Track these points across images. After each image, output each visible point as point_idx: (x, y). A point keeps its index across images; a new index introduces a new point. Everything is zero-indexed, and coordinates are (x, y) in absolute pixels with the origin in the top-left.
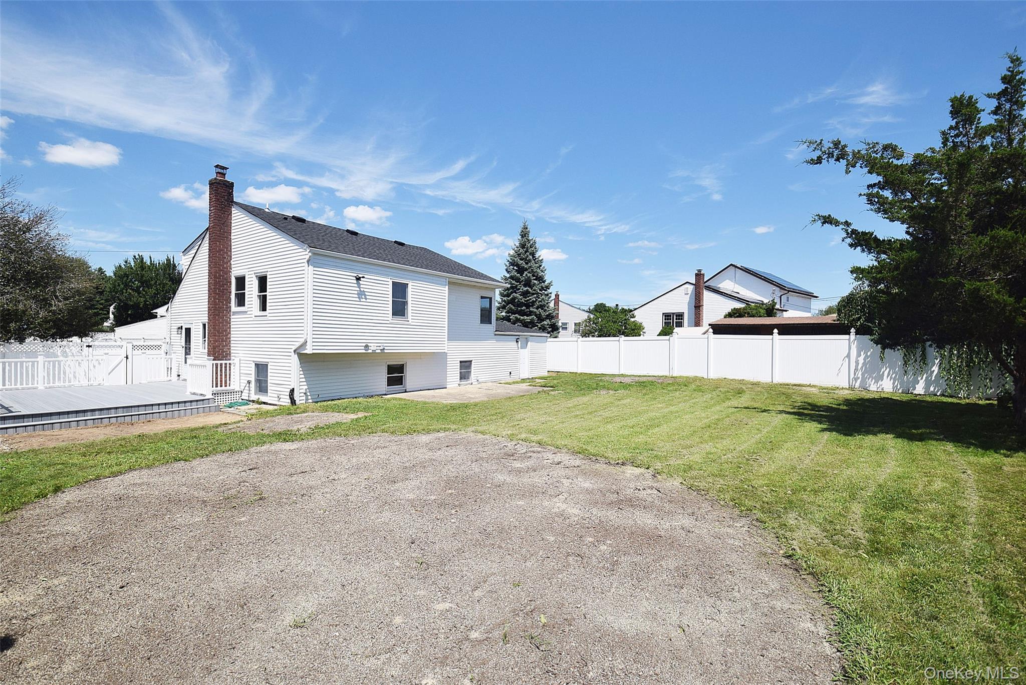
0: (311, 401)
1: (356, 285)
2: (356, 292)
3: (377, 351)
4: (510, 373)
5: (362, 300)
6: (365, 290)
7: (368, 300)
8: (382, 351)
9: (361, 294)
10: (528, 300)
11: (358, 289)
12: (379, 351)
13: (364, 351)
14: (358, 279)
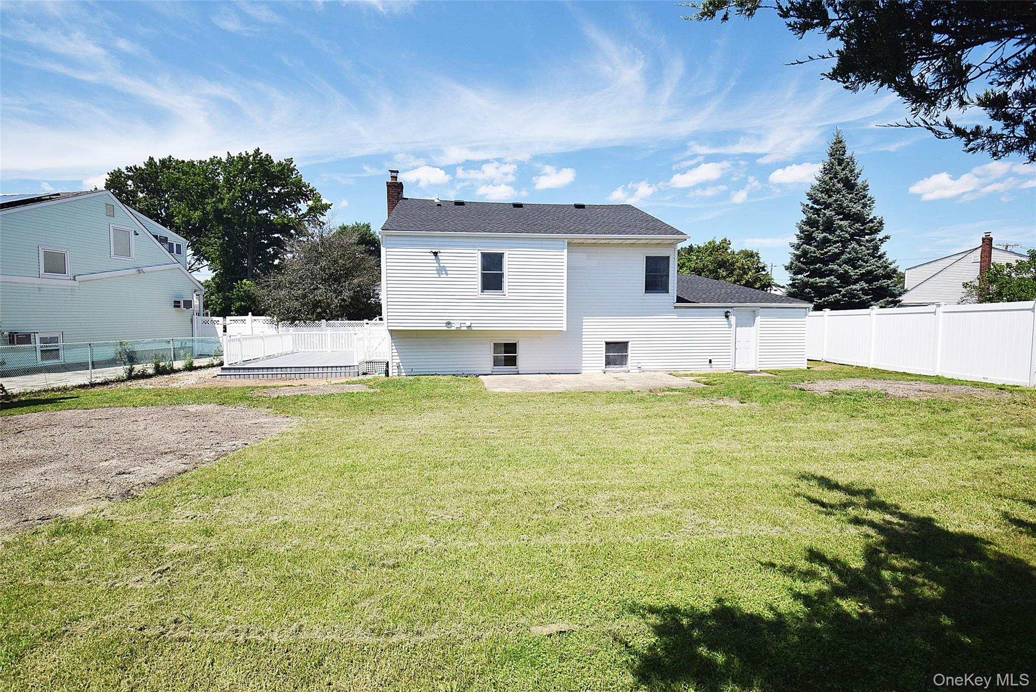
0: (404, 374)
1: (435, 261)
2: (435, 268)
3: (462, 329)
4: (710, 361)
5: (441, 276)
6: (446, 265)
7: (449, 276)
8: (469, 329)
9: (441, 270)
10: (826, 253)
11: (437, 265)
12: (465, 328)
13: (446, 328)
14: (435, 254)
